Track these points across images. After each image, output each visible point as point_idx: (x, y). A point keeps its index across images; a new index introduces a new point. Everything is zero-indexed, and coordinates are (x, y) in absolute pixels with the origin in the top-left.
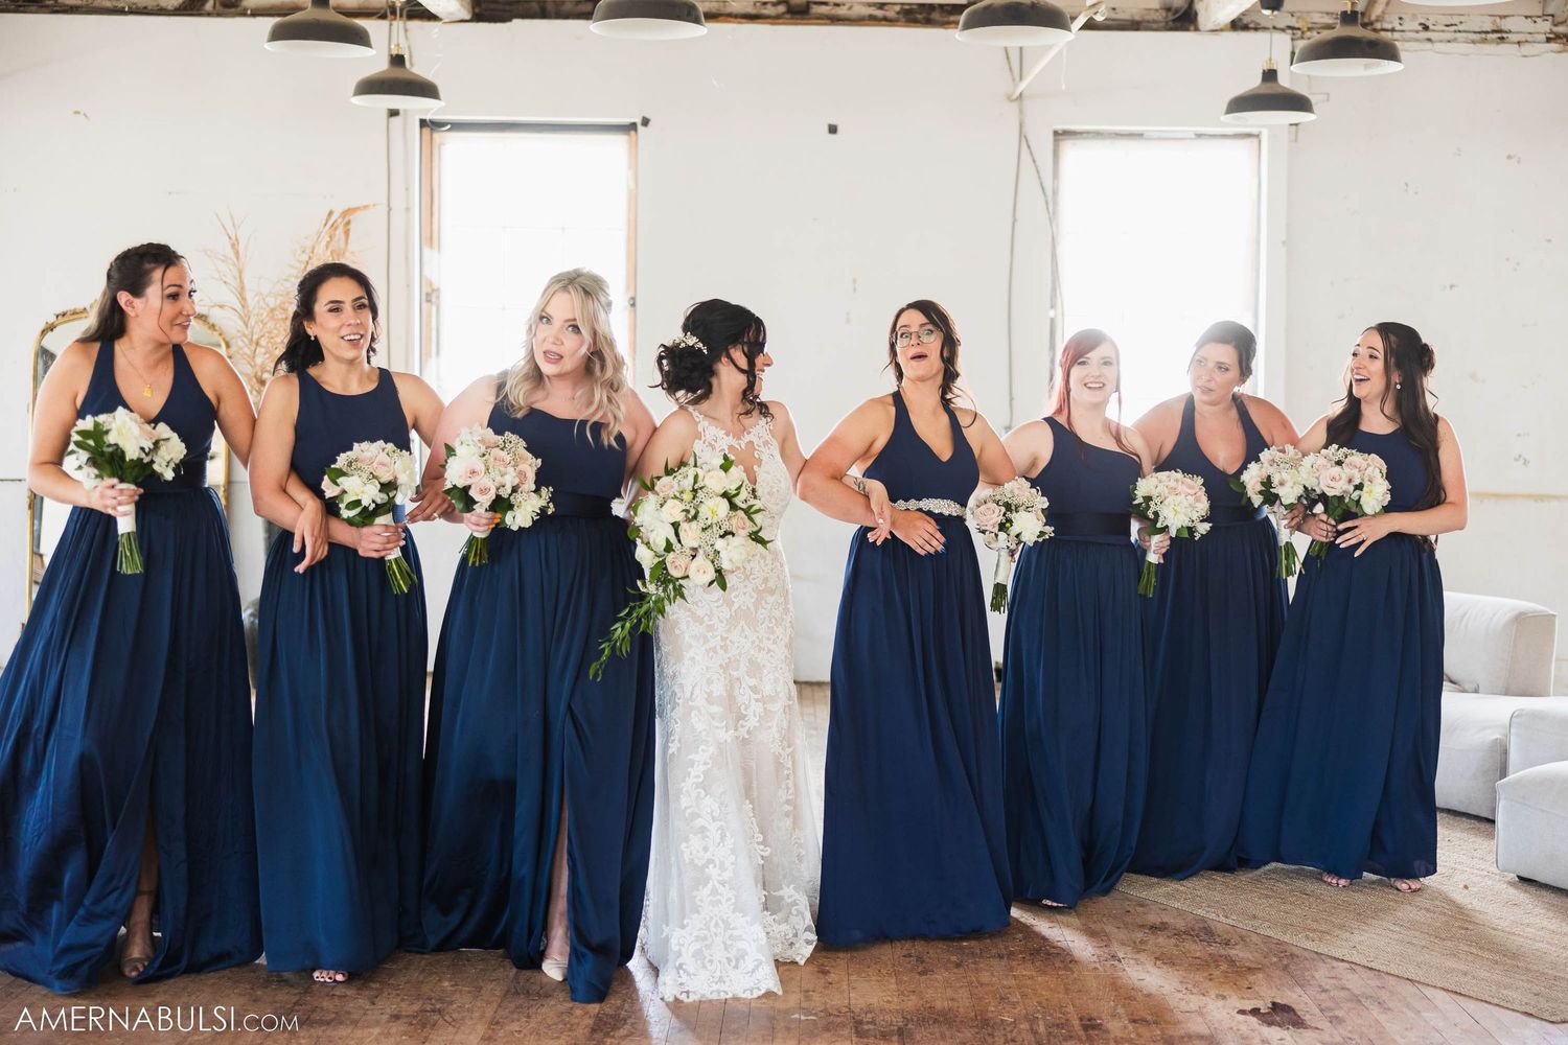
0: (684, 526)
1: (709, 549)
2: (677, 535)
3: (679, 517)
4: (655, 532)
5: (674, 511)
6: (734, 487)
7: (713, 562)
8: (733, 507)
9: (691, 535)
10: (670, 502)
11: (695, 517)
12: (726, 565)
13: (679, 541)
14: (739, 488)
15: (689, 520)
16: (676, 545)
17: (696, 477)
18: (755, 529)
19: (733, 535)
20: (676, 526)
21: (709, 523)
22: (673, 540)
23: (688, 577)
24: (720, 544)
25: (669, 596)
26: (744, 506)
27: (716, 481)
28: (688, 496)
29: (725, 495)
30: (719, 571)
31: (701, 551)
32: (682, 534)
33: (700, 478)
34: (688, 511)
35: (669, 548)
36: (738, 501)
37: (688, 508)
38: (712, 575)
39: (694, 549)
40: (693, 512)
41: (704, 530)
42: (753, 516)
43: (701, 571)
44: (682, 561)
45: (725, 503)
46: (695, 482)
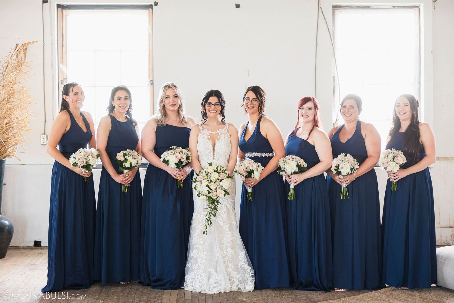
0: (210, 185)
1: (219, 187)
2: (209, 188)
3: (207, 183)
4: (204, 191)
5: (205, 183)
6: (216, 168)
7: (222, 189)
8: (219, 173)
9: (213, 186)
10: (203, 181)
11: (211, 181)
12: (226, 188)
13: (211, 189)
14: (217, 168)
15: (210, 183)
16: (211, 191)
17: (205, 171)
18: (227, 175)
19: (223, 179)
20: (207, 186)
21: (215, 180)
22: (209, 190)
23: (218, 197)
24: (221, 184)
25: (216, 205)
26: (221, 171)
27: (211, 169)
28: (206, 177)
29: (215, 171)
30: (225, 191)
31: (218, 188)
32: (210, 187)
33: (206, 171)
34: (208, 181)
35: (209, 193)
36: (219, 171)
37: (208, 180)
38: (224, 193)
39: (216, 189)
40: (209, 180)
41: (215, 183)
42: (225, 172)
43: (221, 193)
44: (215, 194)
45: (216, 174)
46: (206, 173)
